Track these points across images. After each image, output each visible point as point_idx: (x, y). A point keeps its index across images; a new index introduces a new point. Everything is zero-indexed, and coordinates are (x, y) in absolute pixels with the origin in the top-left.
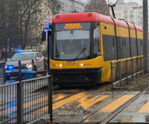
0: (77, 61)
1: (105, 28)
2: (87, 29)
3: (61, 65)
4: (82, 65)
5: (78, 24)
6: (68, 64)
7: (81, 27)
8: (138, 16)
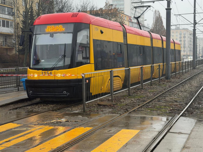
0: (54, 71)
1: (102, 32)
2: (70, 31)
3: (36, 76)
4: (59, 75)
5: (60, 26)
6: (44, 74)
7: (64, 29)
8: (189, 37)
